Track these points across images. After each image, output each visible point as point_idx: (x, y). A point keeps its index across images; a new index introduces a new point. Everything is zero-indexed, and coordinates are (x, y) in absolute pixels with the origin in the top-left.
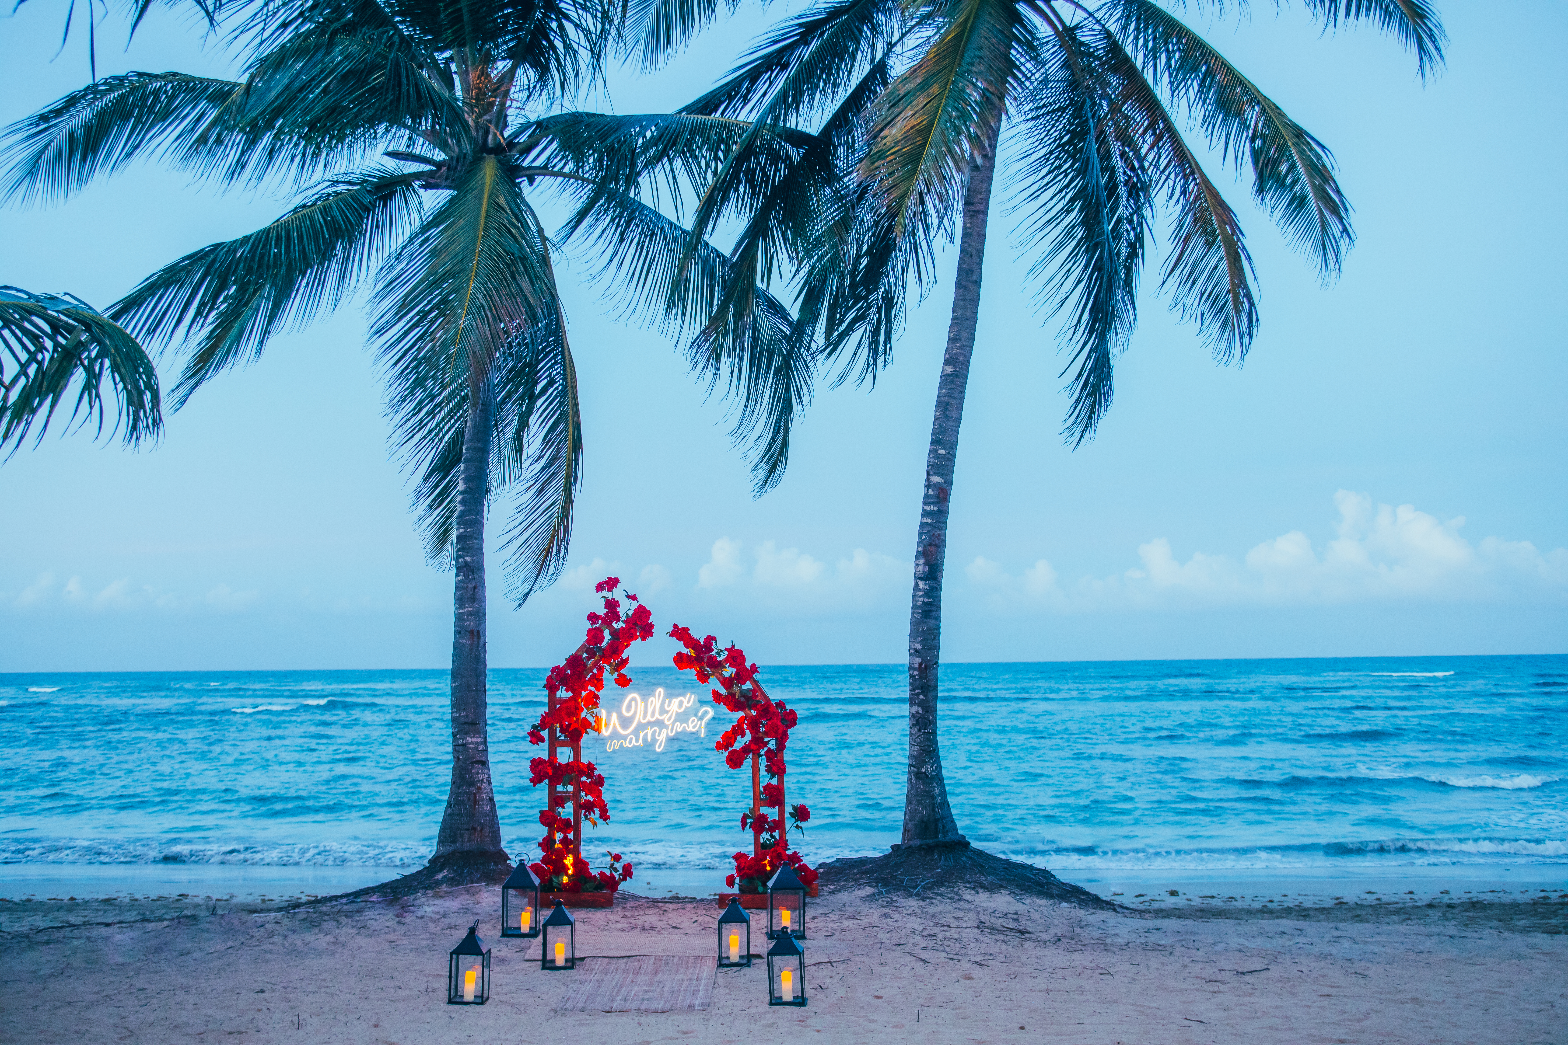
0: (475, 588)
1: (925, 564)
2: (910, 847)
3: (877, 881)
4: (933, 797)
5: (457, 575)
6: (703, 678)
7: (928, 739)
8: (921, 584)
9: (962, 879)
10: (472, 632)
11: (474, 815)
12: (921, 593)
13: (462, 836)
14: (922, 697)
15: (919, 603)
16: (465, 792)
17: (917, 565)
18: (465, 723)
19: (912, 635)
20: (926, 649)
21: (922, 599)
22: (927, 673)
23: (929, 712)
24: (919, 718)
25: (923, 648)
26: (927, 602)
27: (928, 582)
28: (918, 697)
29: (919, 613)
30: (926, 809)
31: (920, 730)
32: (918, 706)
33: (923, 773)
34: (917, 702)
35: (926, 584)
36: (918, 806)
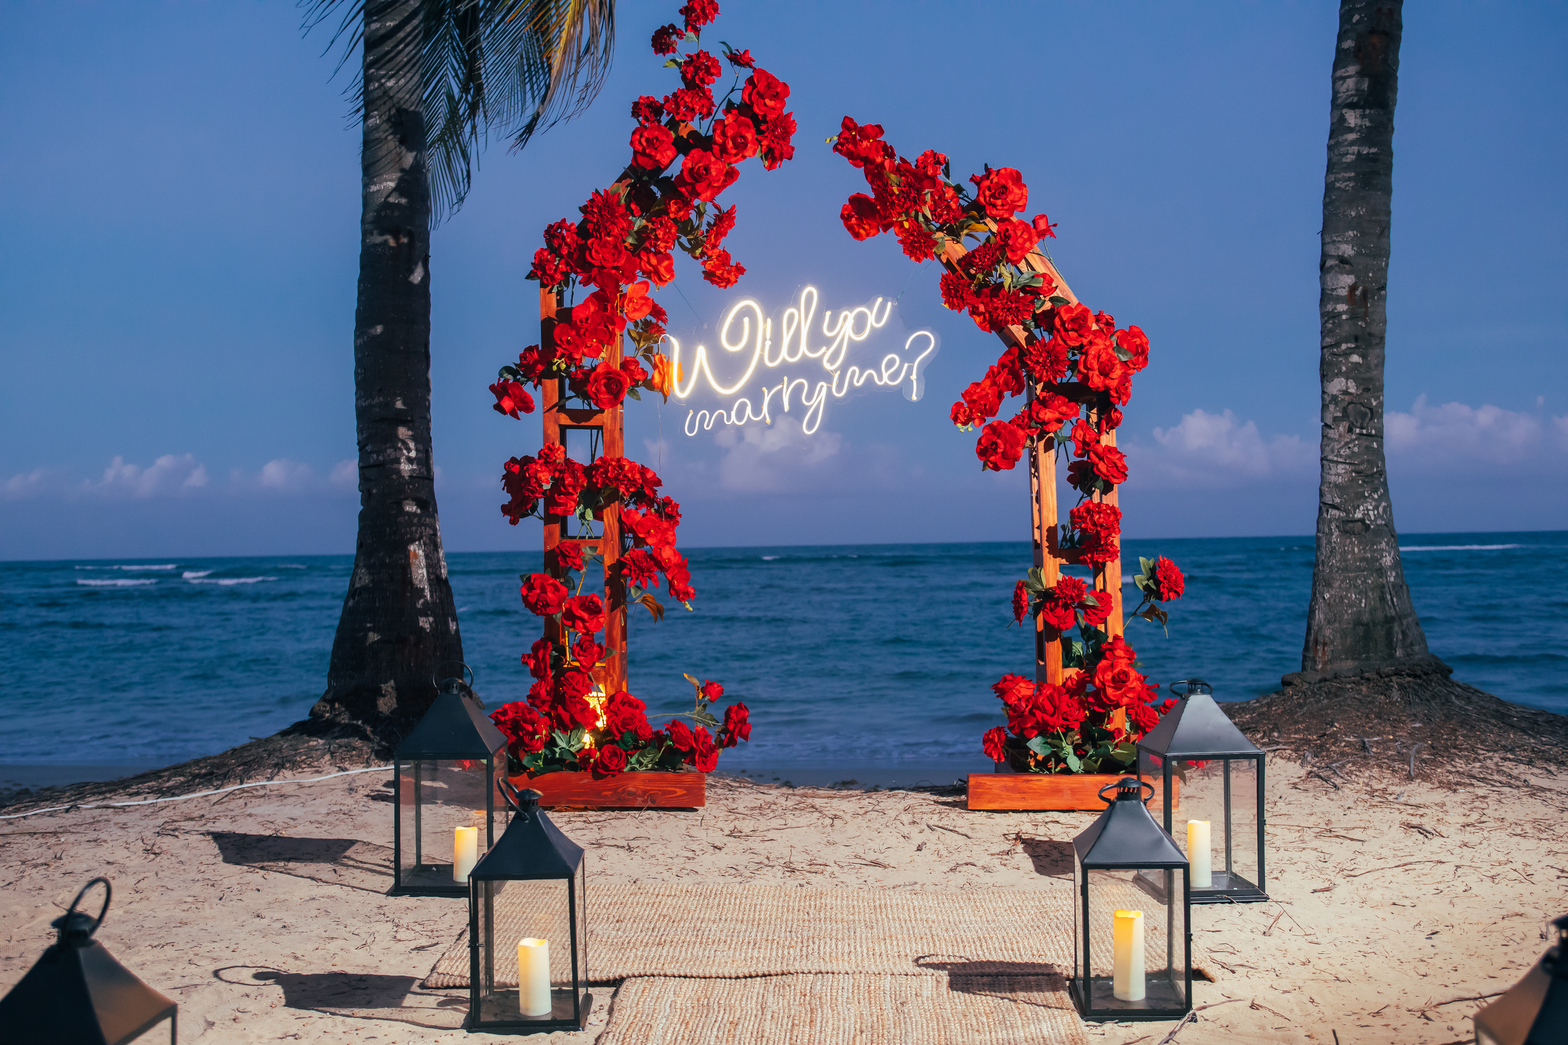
1: (1361, 74)
4: (1381, 572)
5: (365, 116)
6: (918, 244)
7: (1368, 448)
8: (1352, 118)
10: (395, 233)
11: (401, 611)
12: (1352, 136)
14: (1355, 358)
15: (1350, 158)
16: (383, 565)
17: (1338, 79)
18: (383, 420)
19: (1328, 229)
20: (1366, 255)
21: (1355, 149)
22: (1367, 307)
23: (1367, 390)
24: (1349, 403)
25: (1359, 254)
26: (1368, 154)
27: (1367, 111)
28: (1347, 359)
29: (1349, 179)
30: (1367, 598)
31: (1350, 430)
32: (1347, 379)
33: (1362, 521)
34: (1344, 369)
35: (1363, 116)
36: (1348, 590)
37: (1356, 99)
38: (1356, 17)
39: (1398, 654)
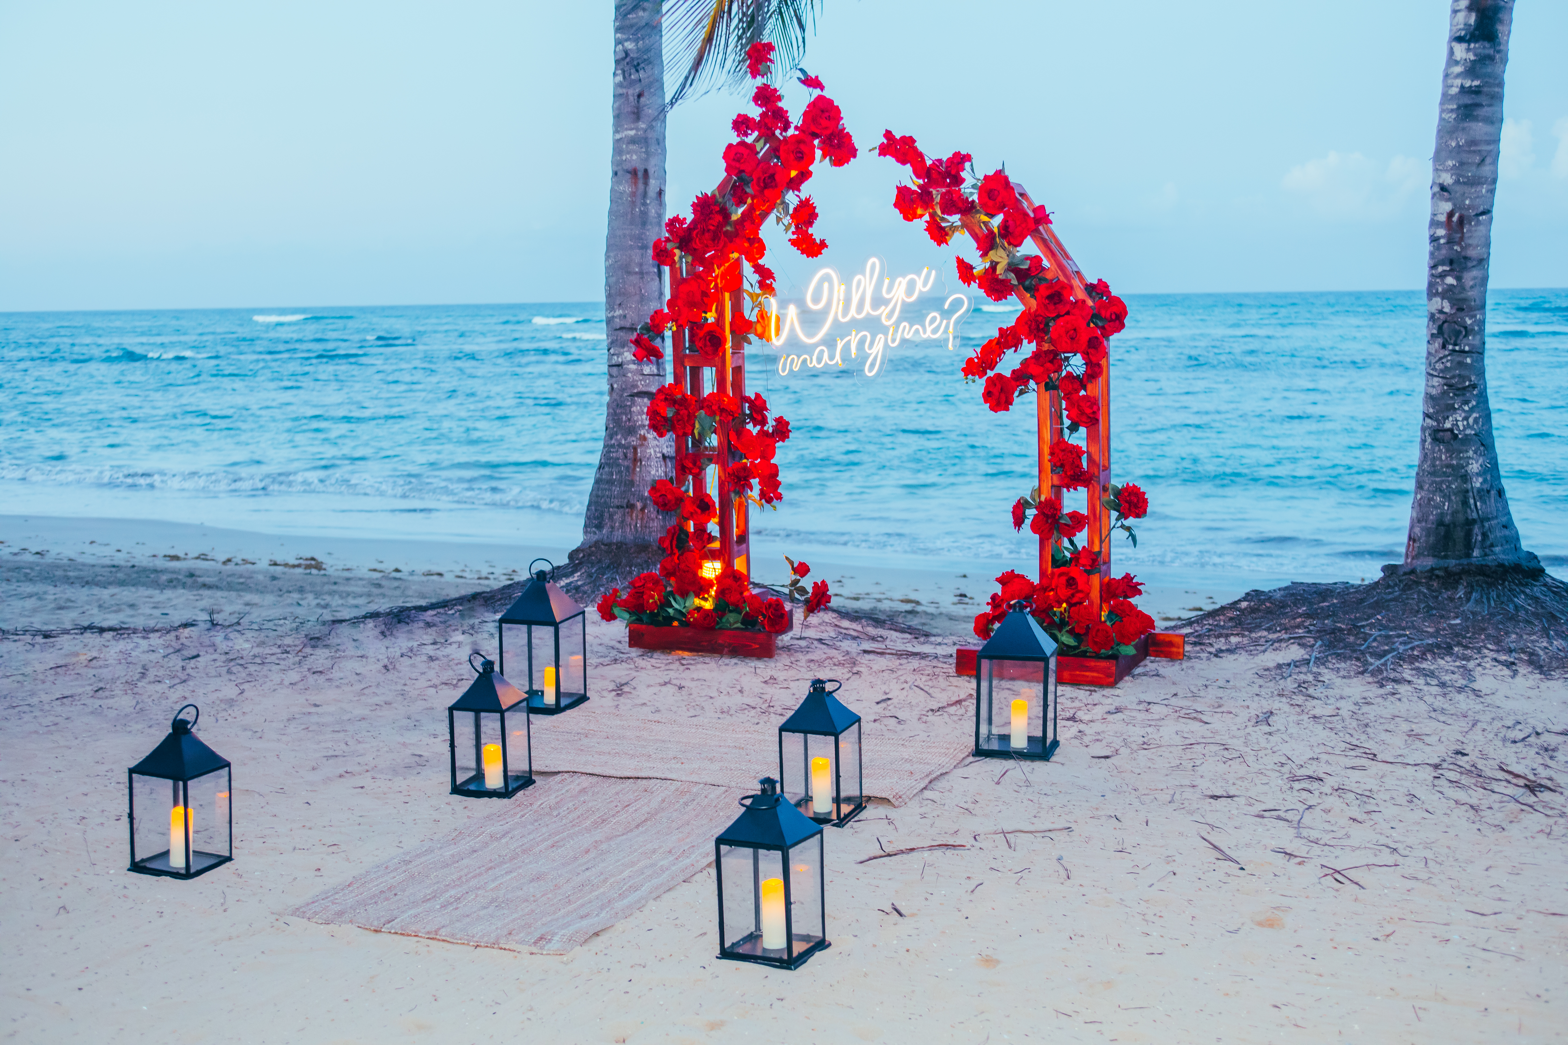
0: (640, 96)
1: (1471, 7)
2: (1413, 571)
3: (1321, 633)
4: (1465, 478)
5: (615, 74)
6: (939, 234)
7: (1461, 364)
8: (1460, 51)
9: (1498, 641)
10: (634, 173)
11: (632, 483)
12: (1458, 69)
13: (611, 516)
14: (1450, 280)
15: (1454, 90)
16: (620, 445)
17: (1455, 12)
18: (622, 328)
19: (1438, 158)
20: (1464, 183)
21: (1458, 82)
22: (1463, 233)
23: (1461, 310)
24: (1444, 322)
25: (1457, 182)
26: (1471, 87)
27: (1472, 45)
28: (1443, 281)
30: (1450, 500)
31: (1444, 347)
32: (1443, 299)
33: (1451, 430)
34: (1440, 289)
35: (1468, 50)
36: (1434, 493)
37: (1463, 33)
39: (1475, 554)
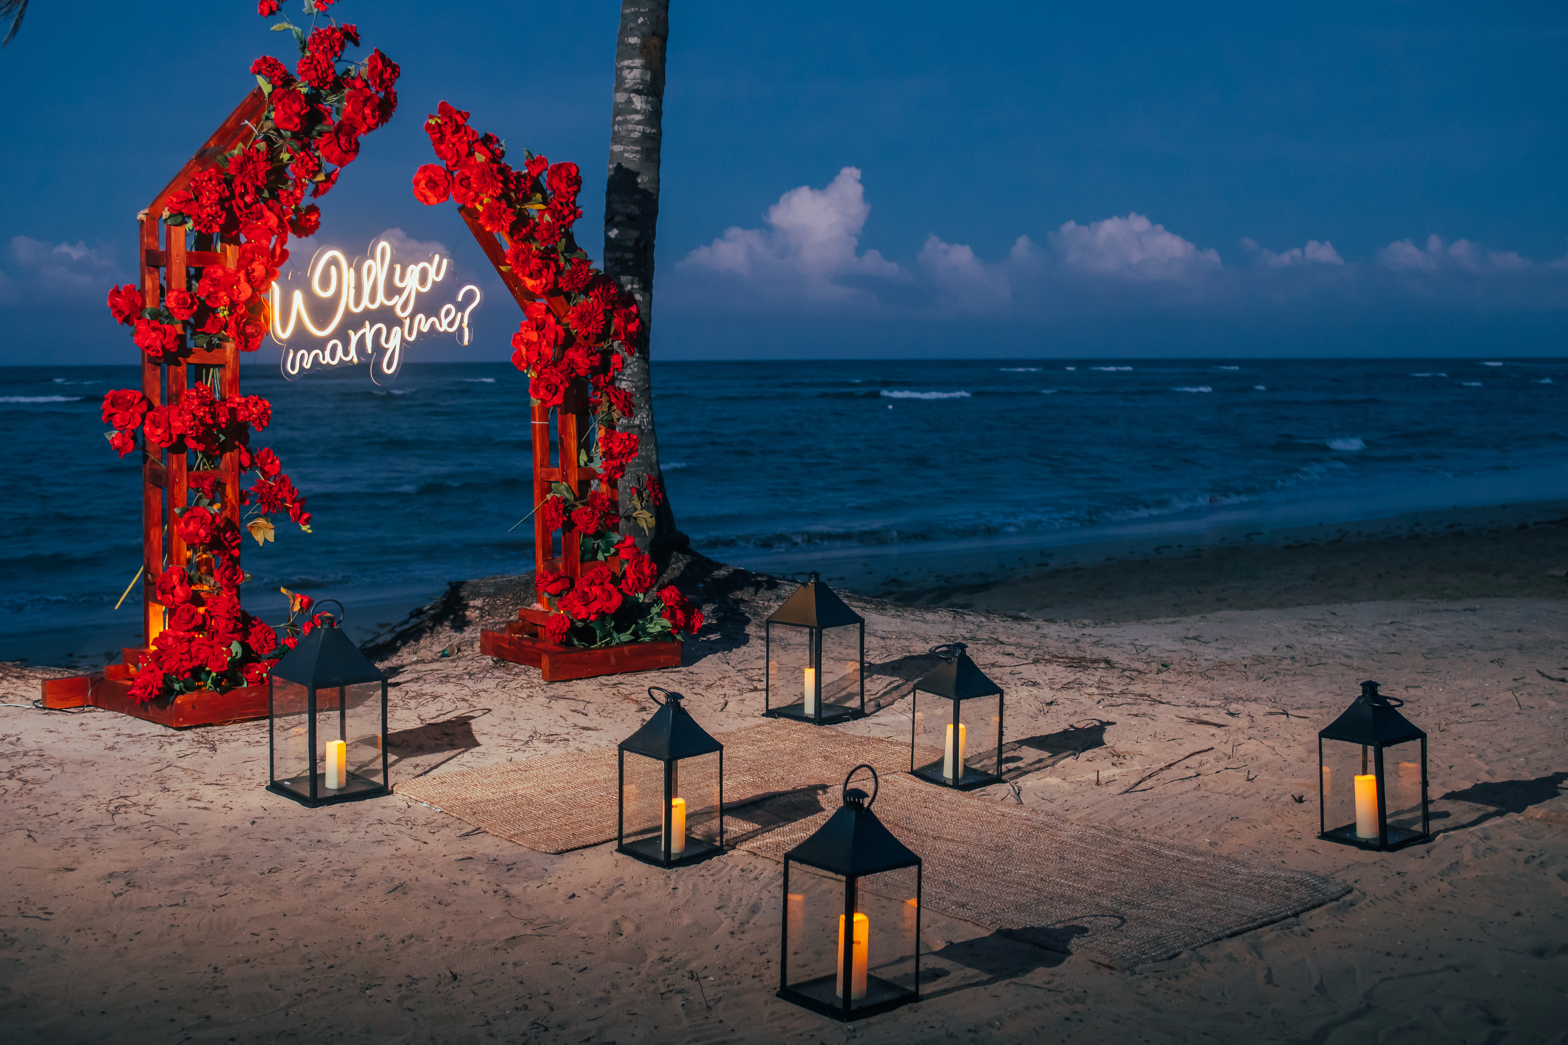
1: (645, 67)
8: (639, 102)
12: (638, 117)
15: (636, 135)
21: (640, 128)
26: (650, 133)
27: (647, 98)
29: (637, 152)
35: (647, 102)
37: (641, 87)
38: (641, 20)
